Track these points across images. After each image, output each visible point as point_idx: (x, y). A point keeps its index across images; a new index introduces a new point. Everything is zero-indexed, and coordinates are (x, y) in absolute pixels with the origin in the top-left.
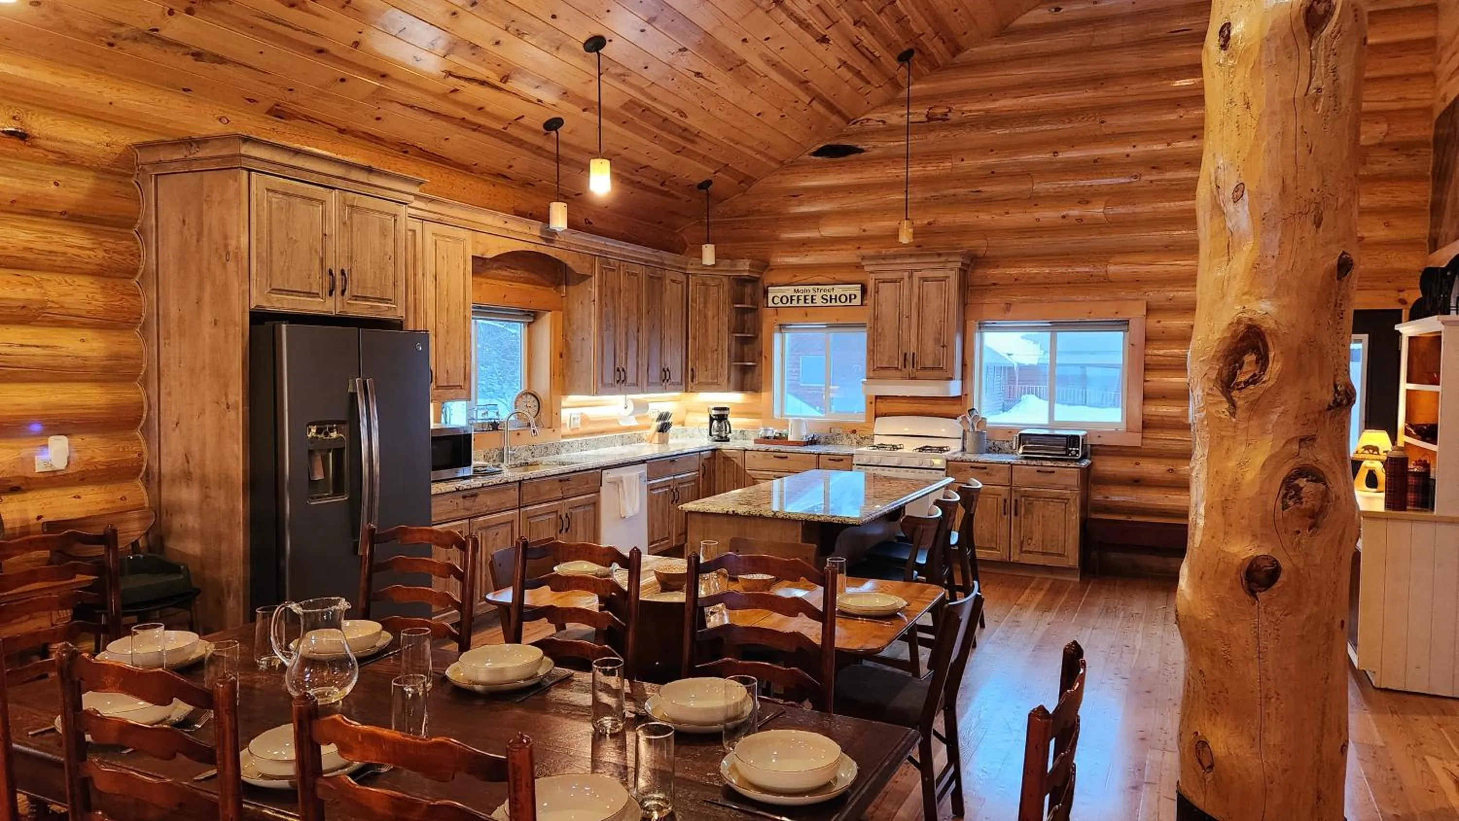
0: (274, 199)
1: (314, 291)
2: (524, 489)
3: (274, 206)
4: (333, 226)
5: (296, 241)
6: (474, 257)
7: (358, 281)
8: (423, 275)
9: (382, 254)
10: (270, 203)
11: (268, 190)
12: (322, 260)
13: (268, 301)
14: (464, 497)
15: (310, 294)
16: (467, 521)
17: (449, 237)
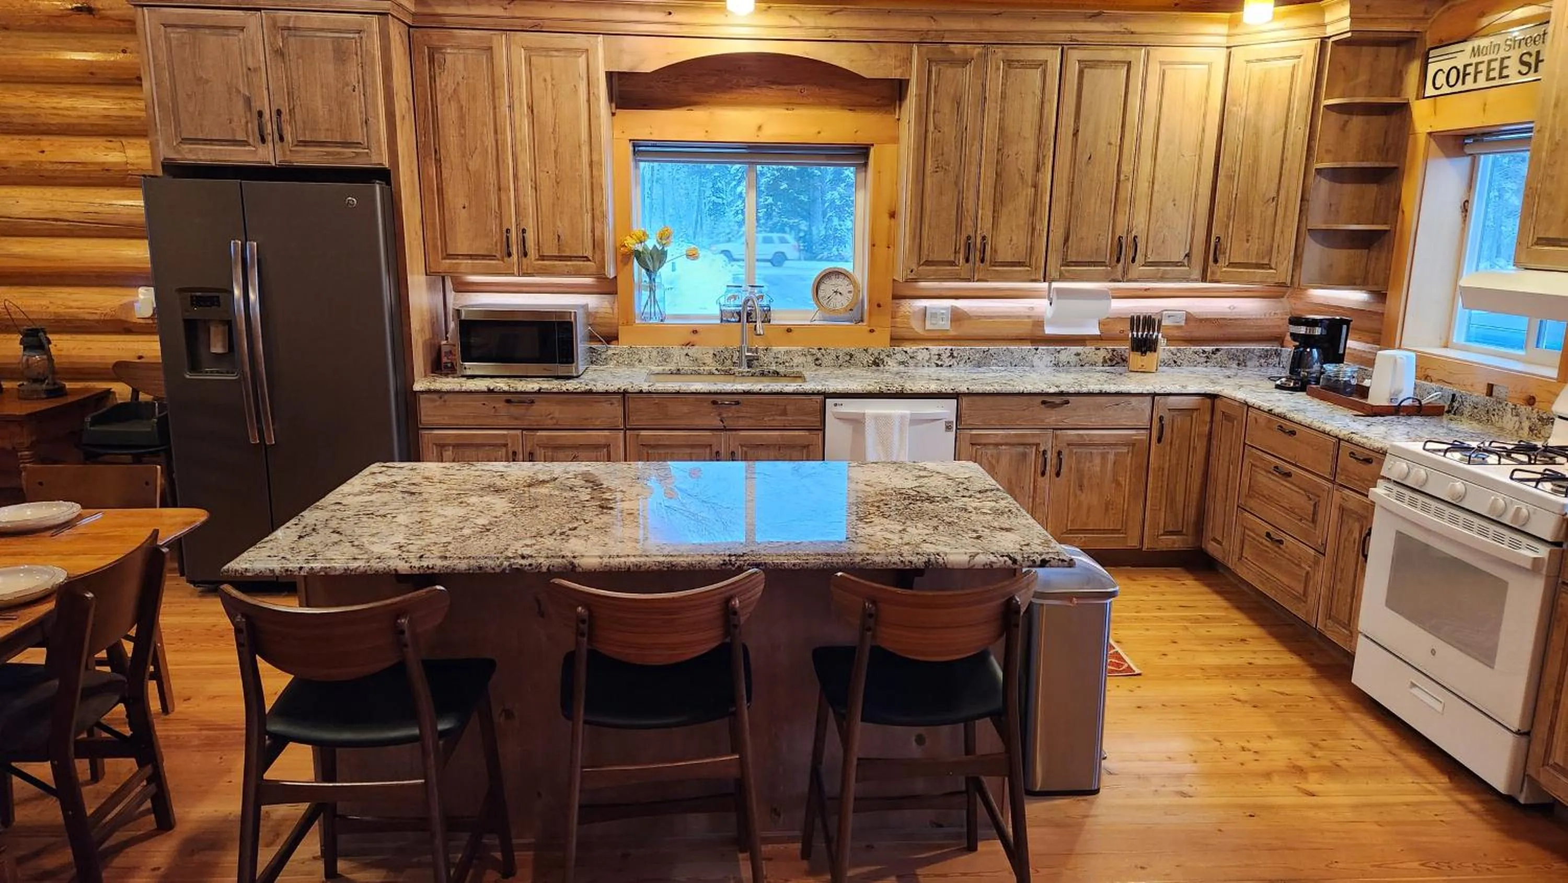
0: (172, 35)
1: (238, 138)
2: (631, 405)
3: (174, 43)
4: (260, 55)
5: (207, 81)
6: (610, 75)
7: (304, 123)
8: (510, 107)
9: (340, 86)
10: (168, 39)
11: (165, 26)
12: (248, 101)
13: (178, 152)
14: (508, 401)
15: (235, 142)
16: (519, 432)
17: (557, 50)
